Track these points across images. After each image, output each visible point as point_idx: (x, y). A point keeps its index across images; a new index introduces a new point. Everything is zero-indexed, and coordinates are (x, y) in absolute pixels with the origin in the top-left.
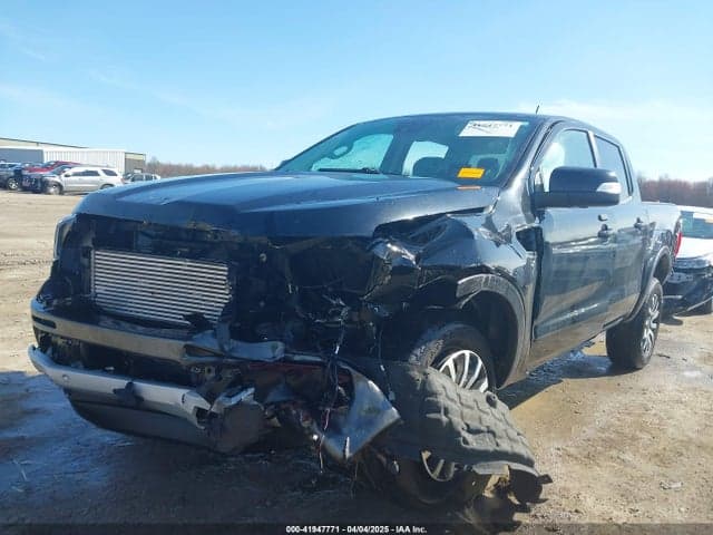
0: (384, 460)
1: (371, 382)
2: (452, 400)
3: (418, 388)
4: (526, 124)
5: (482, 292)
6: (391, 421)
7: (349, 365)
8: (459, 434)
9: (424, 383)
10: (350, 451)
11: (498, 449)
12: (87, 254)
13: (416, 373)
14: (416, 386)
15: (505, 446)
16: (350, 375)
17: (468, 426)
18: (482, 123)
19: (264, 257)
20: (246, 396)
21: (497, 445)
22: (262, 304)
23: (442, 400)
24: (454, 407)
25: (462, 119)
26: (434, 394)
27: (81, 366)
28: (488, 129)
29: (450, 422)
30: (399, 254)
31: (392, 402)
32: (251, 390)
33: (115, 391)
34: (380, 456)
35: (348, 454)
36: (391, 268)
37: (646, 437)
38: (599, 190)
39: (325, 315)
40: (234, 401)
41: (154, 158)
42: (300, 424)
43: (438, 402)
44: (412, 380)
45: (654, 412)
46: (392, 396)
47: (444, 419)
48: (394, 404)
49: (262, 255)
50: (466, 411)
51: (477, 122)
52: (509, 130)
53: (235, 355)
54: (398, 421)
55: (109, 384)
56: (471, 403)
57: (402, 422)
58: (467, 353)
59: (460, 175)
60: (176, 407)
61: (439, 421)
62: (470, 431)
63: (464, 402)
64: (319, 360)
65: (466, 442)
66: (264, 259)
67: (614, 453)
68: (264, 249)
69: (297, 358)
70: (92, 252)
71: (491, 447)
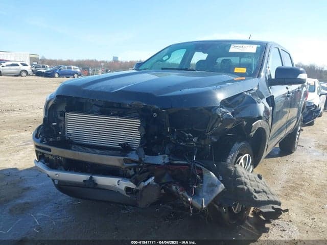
0: (217, 207)
1: (211, 172)
2: (247, 178)
3: (233, 174)
4: (259, 46)
5: (259, 128)
6: (221, 190)
7: (201, 165)
8: (252, 194)
9: (235, 171)
10: (205, 205)
11: (269, 199)
12: (63, 114)
13: (231, 167)
14: (232, 173)
15: (271, 198)
16: (201, 169)
17: (255, 189)
18: (238, 45)
19: (155, 115)
20: (151, 180)
21: (268, 198)
22: (156, 137)
23: (243, 179)
24: (248, 181)
25: (228, 43)
26: (240, 176)
27: (63, 169)
28: (242, 48)
29: (248, 189)
30: (225, 113)
31: (221, 181)
32: (153, 178)
33: (84, 181)
34: (215, 205)
35: (204, 206)
36: (222, 119)
37: (306, 184)
38: (298, 77)
39: (185, 141)
40: (146, 183)
41: (43, 57)
42: (178, 193)
43: (242, 180)
44: (230, 171)
45: (306, 172)
46: (221, 178)
47: (245, 188)
48: (222, 182)
49: (154, 114)
50: (252, 183)
51: (236, 45)
52: (252, 49)
53: (146, 162)
54: (224, 189)
55: (81, 178)
56: (253, 179)
57: (226, 190)
58: (247, 155)
59: (235, 71)
60: (115, 186)
61: (244, 189)
62: (256, 192)
63: (251, 179)
64: (186, 163)
65: (256, 197)
66: (156, 116)
67: (296, 192)
68: (155, 111)
69: (176, 162)
70: (66, 114)
71: (266, 199)
